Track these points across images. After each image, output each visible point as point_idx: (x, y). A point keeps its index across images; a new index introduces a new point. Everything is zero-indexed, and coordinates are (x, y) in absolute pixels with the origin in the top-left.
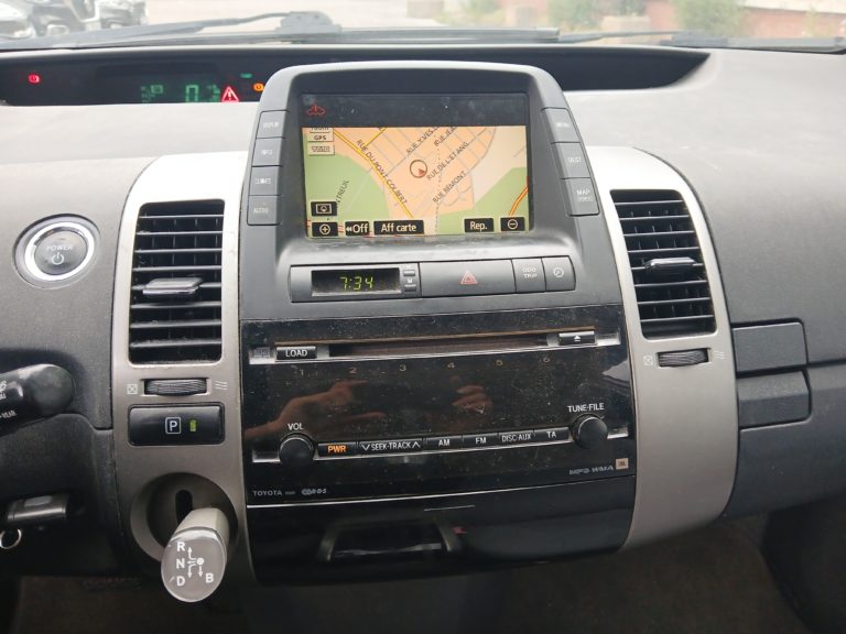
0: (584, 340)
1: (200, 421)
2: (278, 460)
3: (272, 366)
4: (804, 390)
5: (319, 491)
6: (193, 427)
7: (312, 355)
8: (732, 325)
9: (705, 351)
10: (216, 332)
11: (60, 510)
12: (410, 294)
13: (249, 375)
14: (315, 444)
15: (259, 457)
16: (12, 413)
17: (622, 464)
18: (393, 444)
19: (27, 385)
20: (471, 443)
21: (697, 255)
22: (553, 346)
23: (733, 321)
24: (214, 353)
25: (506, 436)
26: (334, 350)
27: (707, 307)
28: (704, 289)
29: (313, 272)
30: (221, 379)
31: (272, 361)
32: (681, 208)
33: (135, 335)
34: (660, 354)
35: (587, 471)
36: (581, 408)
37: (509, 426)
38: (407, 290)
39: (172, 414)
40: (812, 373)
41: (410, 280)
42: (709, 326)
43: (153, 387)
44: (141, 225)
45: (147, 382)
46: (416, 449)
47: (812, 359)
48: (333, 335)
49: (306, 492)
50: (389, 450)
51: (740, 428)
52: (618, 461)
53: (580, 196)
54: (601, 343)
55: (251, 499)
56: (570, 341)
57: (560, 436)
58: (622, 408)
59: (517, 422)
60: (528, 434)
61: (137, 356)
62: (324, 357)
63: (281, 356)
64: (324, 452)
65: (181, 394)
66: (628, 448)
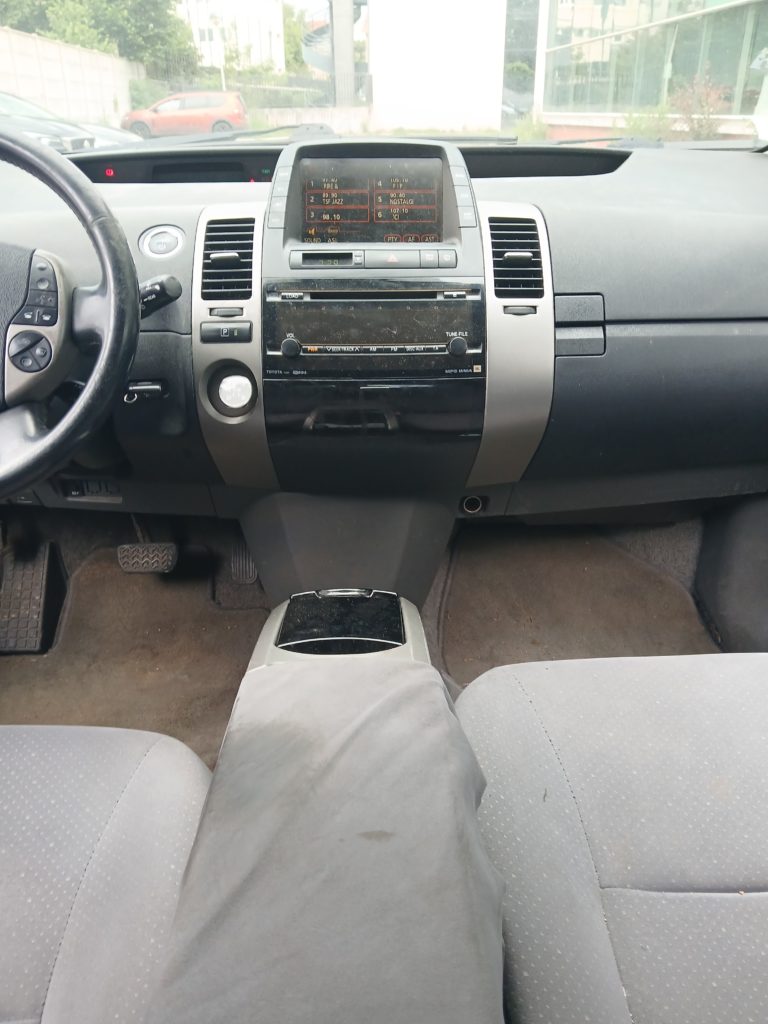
0: (459, 296)
1: (240, 331)
2: (279, 353)
3: (279, 303)
4: (602, 336)
5: (302, 373)
6: (236, 334)
7: (301, 298)
8: (555, 295)
9: (535, 308)
10: (249, 284)
11: (158, 387)
12: (359, 266)
13: (267, 308)
14: (301, 346)
15: (271, 350)
16: (154, 296)
17: (477, 369)
18: (344, 348)
19: (161, 285)
20: (389, 351)
21: (537, 255)
22: (440, 298)
23: (556, 292)
24: (247, 295)
25: (409, 348)
26: (313, 296)
27: (540, 283)
28: (540, 274)
29: (304, 255)
30: (251, 310)
31: (278, 299)
32: (534, 228)
33: (205, 286)
34: (505, 307)
35: (456, 371)
36: (455, 334)
37: (411, 342)
38: (356, 264)
39: (225, 327)
40: (608, 327)
41: (358, 259)
42: (539, 294)
43: (215, 312)
44: (209, 230)
45: (211, 310)
46: (357, 352)
47: (607, 318)
48: (313, 287)
49: (295, 373)
50: (342, 352)
51: (555, 356)
52: (475, 367)
53: (465, 216)
54: (470, 298)
55: (265, 375)
56: (451, 296)
57: (441, 350)
58: (479, 337)
59: (416, 340)
60: (422, 347)
61: (206, 297)
62: (307, 299)
63: (284, 297)
64: (305, 351)
65: (229, 315)
66: (481, 359)
